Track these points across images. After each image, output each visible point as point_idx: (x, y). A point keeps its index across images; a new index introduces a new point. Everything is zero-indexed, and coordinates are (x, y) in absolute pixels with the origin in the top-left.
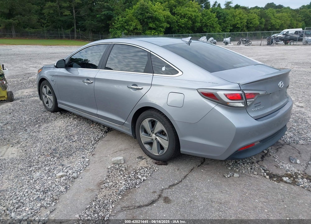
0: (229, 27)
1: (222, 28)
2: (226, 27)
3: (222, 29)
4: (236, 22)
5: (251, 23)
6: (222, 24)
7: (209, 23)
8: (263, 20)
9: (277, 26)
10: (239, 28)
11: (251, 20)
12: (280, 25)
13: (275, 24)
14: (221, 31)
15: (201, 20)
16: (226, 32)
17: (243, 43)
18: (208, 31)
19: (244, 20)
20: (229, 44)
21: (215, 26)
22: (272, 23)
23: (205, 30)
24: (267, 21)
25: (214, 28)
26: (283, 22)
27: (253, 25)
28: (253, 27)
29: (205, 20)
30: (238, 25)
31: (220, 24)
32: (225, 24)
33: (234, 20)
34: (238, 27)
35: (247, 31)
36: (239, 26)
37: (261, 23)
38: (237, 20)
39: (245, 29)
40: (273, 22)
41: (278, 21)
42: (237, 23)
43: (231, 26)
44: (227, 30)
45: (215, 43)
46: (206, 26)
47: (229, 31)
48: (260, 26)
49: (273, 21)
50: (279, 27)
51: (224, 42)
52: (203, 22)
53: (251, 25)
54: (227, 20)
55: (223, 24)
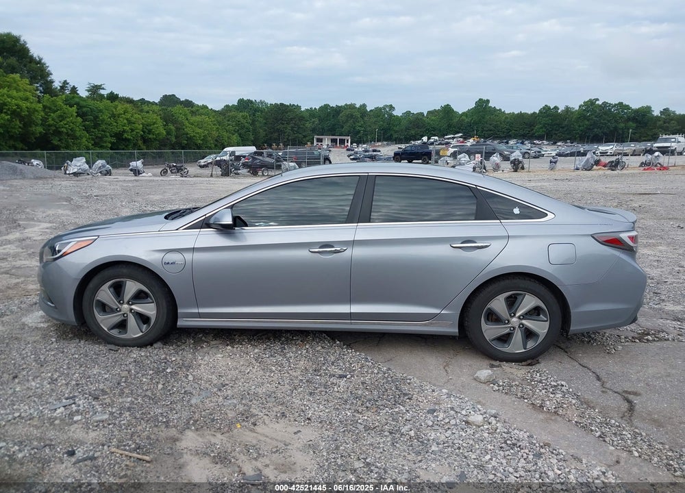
0: (107, 137)
1: (93, 139)
2: (101, 138)
3: (93, 142)
4: (121, 129)
5: (150, 132)
6: (92, 130)
7: (64, 127)
8: (172, 127)
9: (197, 140)
10: (128, 140)
11: (148, 126)
12: (202, 138)
13: (194, 136)
14: (92, 145)
15: (44, 120)
16: (102, 147)
17: (172, 173)
18: (63, 145)
19: (137, 125)
20: (144, 174)
21: (78, 134)
22: (187, 134)
23: (55, 142)
24: (178, 129)
25: (75, 138)
26: (206, 132)
27: (154, 136)
28: (155, 139)
29: (53, 120)
30: (125, 135)
31: (87, 129)
32: (99, 131)
33: (115, 124)
34: (126, 138)
35: (145, 147)
36: (129, 137)
37: (168, 133)
38: (121, 125)
39: (140, 142)
40: (189, 132)
41: (199, 131)
42: (124, 131)
43: (111, 136)
44: (105, 144)
45: (108, 173)
46: (57, 133)
47: (110, 145)
48: (168, 139)
49: (189, 130)
50: (201, 142)
51: (131, 170)
52: (50, 126)
53: (151, 136)
54: (102, 123)
55: (93, 132)
